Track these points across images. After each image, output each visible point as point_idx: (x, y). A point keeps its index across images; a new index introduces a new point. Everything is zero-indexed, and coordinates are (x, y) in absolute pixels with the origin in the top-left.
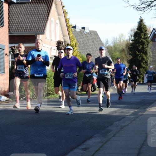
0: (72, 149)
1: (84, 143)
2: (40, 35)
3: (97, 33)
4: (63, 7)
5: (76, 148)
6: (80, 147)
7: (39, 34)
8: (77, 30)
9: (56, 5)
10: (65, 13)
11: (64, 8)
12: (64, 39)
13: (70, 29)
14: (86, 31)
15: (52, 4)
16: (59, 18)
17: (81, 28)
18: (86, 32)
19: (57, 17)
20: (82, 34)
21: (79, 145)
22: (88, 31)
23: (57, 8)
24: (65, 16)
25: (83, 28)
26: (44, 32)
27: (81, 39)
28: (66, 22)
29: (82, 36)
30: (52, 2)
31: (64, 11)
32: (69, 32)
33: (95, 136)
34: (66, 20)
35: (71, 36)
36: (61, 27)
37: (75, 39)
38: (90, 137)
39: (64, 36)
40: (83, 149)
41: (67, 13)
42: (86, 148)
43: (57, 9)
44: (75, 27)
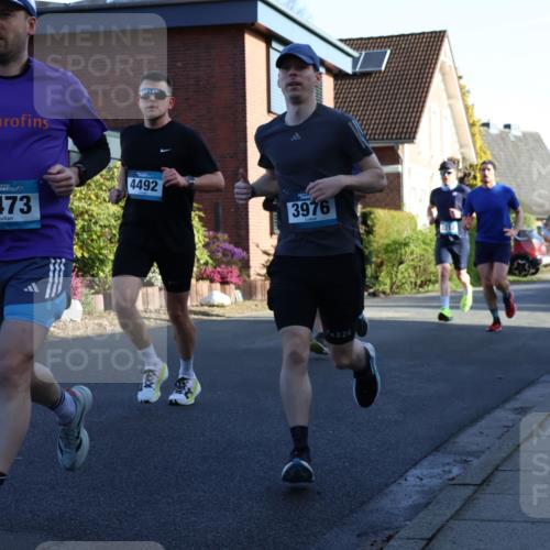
0: (488, 410)
1: (518, 396)
2: (407, 146)
3: (539, 137)
4: (460, 78)
5: (497, 407)
6: (508, 406)
7: (403, 143)
8: (494, 130)
9: (443, 74)
10: (464, 93)
11: (462, 82)
12: (462, 154)
13: (476, 129)
14: (515, 132)
15: (433, 73)
16: (450, 106)
17: (502, 127)
18: (515, 137)
19: (446, 103)
20: (503, 139)
21: (506, 401)
22: (519, 134)
23: (444, 80)
24: (463, 99)
25: (508, 126)
26: (414, 138)
27: (502, 153)
28: (467, 113)
29: (505, 144)
30: (434, 68)
31: (462, 88)
32: (473, 135)
33: (543, 378)
34: (467, 108)
35: (478, 145)
36: (456, 125)
37: (488, 152)
38: (531, 383)
39: (461, 146)
40: (516, 409)
41: (468, 92)
42: (522, 408)
43: (445, 85)
44: (487, 125)
